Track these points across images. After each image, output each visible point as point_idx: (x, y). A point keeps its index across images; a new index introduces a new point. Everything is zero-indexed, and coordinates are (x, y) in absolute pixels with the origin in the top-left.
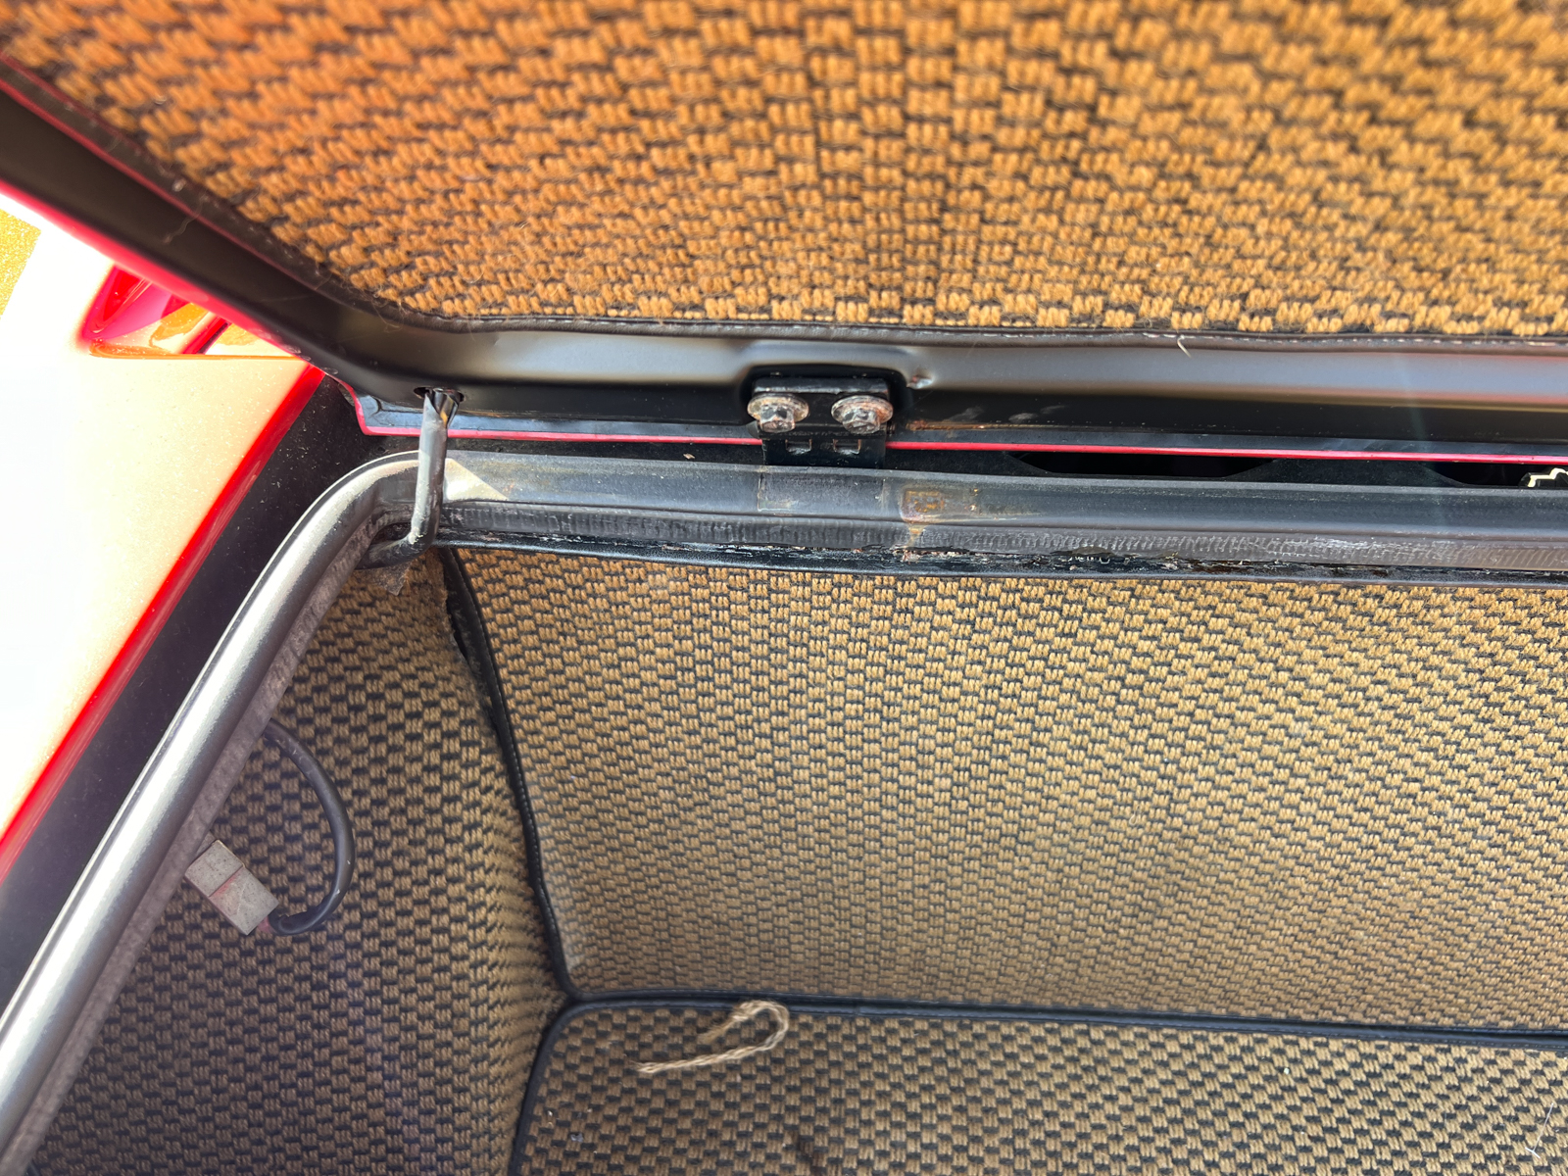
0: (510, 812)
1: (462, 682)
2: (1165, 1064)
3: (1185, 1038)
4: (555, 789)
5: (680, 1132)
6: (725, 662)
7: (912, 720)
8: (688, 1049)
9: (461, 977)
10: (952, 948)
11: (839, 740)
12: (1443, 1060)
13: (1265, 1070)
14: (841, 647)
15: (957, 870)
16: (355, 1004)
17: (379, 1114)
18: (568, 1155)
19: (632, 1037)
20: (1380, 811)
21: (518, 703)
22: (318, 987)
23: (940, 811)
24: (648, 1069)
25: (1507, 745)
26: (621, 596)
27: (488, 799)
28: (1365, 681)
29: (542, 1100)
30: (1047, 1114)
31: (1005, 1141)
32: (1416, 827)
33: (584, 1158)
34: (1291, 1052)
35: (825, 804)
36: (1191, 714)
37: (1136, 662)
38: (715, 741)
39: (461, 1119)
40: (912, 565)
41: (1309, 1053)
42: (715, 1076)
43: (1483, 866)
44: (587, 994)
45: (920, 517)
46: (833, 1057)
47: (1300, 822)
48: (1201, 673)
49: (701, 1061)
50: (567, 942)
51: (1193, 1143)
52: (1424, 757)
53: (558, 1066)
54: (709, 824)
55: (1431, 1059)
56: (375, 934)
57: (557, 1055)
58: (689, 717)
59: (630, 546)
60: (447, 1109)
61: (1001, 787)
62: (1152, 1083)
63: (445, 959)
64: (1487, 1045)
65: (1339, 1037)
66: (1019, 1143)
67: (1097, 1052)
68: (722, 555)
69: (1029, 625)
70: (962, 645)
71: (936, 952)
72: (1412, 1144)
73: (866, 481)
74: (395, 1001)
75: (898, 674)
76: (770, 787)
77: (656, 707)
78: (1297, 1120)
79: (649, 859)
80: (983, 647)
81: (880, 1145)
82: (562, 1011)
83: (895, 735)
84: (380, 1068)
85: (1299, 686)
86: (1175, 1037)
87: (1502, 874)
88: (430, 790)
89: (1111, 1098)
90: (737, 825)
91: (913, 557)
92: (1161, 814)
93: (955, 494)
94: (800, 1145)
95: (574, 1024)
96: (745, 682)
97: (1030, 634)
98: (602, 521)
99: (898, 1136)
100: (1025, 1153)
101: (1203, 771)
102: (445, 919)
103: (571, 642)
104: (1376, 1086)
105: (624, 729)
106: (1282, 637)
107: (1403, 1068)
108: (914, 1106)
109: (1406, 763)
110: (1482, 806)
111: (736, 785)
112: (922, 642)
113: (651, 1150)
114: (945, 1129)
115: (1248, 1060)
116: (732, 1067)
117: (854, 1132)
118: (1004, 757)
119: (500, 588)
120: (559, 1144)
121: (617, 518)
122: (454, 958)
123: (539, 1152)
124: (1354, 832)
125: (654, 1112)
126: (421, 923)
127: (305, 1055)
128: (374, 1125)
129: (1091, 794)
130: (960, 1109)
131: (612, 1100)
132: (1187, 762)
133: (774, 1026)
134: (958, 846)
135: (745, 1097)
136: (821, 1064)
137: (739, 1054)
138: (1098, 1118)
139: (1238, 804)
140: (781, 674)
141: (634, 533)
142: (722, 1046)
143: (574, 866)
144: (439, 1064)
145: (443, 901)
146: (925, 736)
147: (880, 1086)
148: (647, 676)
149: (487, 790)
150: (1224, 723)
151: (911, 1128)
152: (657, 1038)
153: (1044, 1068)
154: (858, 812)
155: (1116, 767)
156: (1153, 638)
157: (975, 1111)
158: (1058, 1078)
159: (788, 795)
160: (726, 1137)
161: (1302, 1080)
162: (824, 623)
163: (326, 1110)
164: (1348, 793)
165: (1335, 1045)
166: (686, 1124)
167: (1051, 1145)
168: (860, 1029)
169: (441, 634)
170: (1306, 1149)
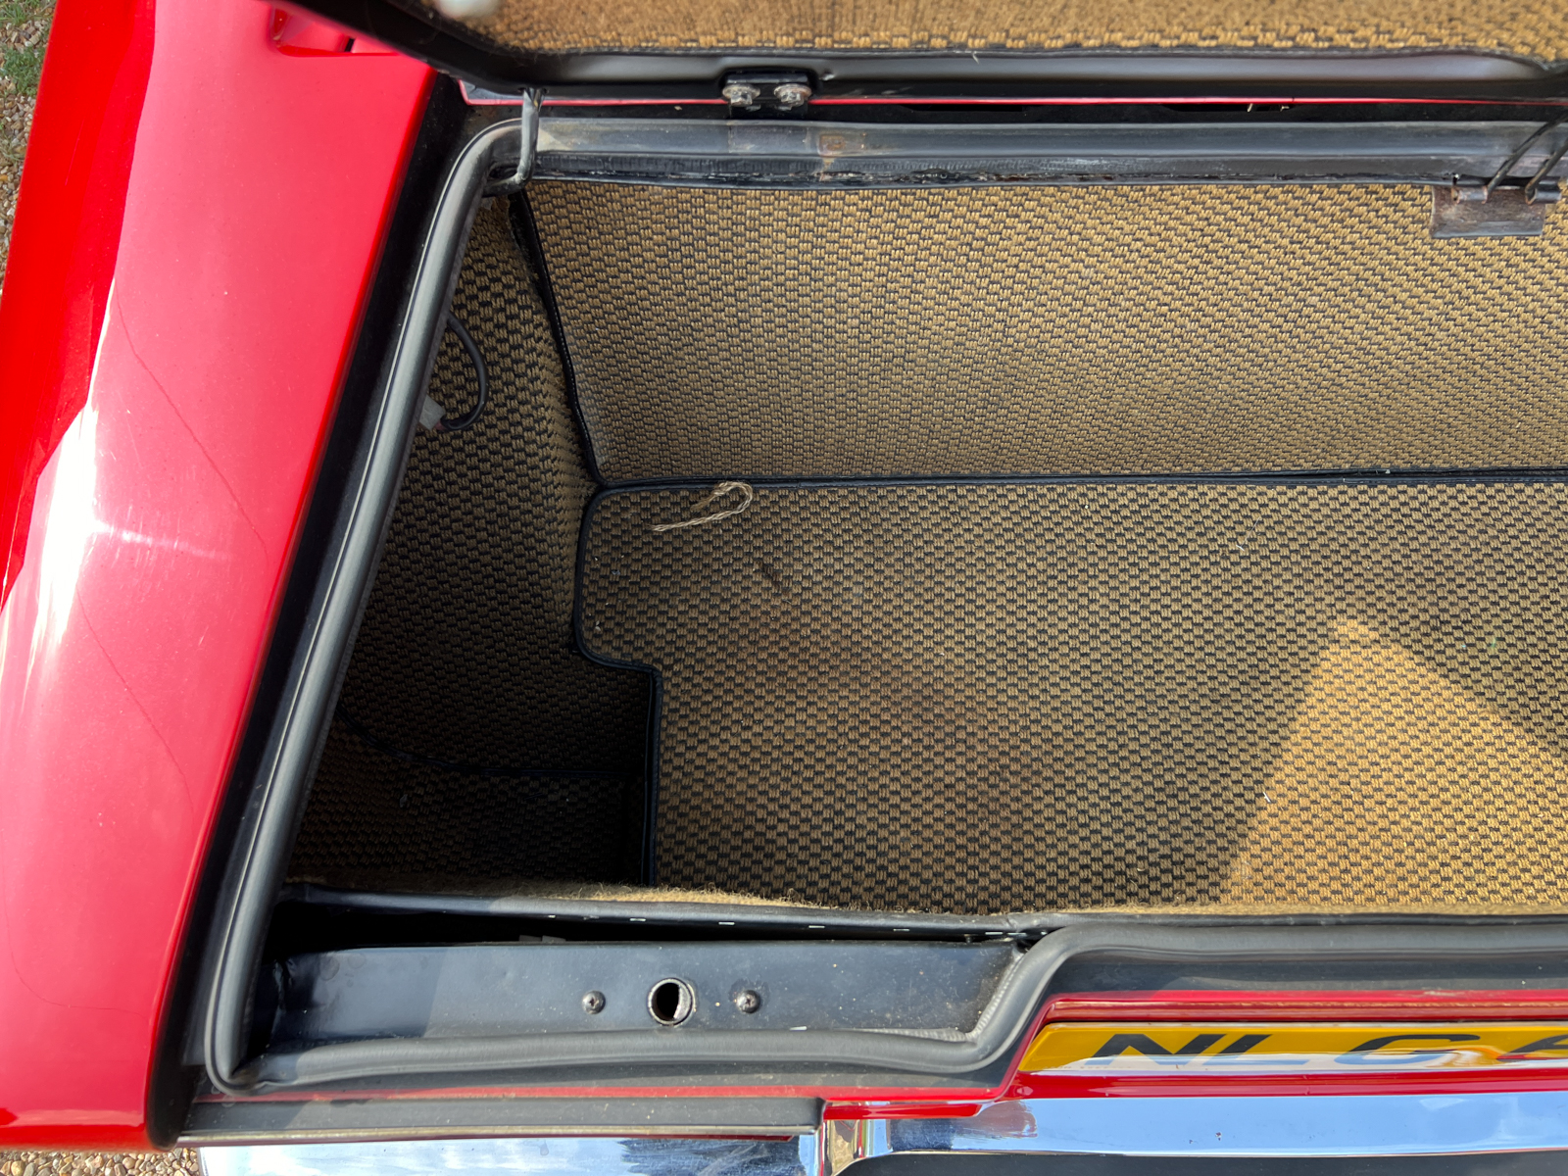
0: (555, 355)
1: (517, 264)
2: (1006, 508)
3: (1021, 490)
4: (584, 338)
5: (684, 566)
6: (702, 244)
7: (832, 279)
8: (684, 516)
9: (534, 467)
10: (863, 437)
11: (782, 295)
12: (1191, 494)
13: (1072, 507)
14: (782, 231)
15: (864, 382)
16: (464, 488)
17: (487, 558)
18: (611, 583)
19: (646, 510)
20: (1143, 326)
21: (558, 277)
22: (437, 478)
23: (852, 342)
24: (657, 528)
25: (1222, 278)
26: (630, 200)
27: (540, 346)
28: (1128, 239)
29: (590, 552)
30: (926, 542)
31: (898, 560)
32: (1167, 336)
33: (623, 584)
34: (1091, 494)
35: (774, 341)
36: (1016, 266)
37: (978, 233)
38: (696, 300)
39: (542, 559)
40: (826, 183)
41: (1103, 495)
42: (705, 531)
43: (1212, 360)
44: (611, 482)
45: (831, 153)
46: (783, 515)
47: (1092, 336)
48: (1022, 238)
49: (694, 522)
50: (596, 446)
51: (1020, 553)
52: (1170, 288)
53: (597, 530)
54: (693, 359)
55: (1183, 494)
56: (472, 442)
57: (595, 523)
58: (677, 284)
59: (648, 176)
60: (533, 553)
61: (893, 323)
62: (996, 519)
63: (522, 456)
64: (1222, 483)
65: (1125, 483)
66: (907, 560)
67: (961, 503)
68: (706, 180)
69: (908, 210)
70: (863, 226)
71: (852, 441)
72: (1163, 547)
73: (796, 129)
74: (492, 485)
75: (821, 247)
76: (735, 331)
77: (654, 277)
78: (1089, 536)
79: (652, 385)
80: (877, 227)
81: (816, 566)
82: (594, 496)
83: (820, 290)
84: (485, 529)
85: (1086, 244)
86: (1014, 490)
87: (1224, 365)
88: (500, 341)
89: (969, 530)
90: (713, 359)
91: (827, 178)
92: (999, 335)
93: (851, 138)
94: (765, 569)
95: (604, 503)
96: (716, 257)
97: (908, 216)
98: (631, 161)
99: (829, 560)
100: (911, 565)
101: (1027, 305)
102: (520, 429)
103: (594, 233)
104: (1144, 513)
105: (632, 294)
106: (1072, 212)
107: (1164, 501)
108: (838, 542)
109: (1158, 293)
110: (1209, 320)
111: (711, 331)
112: (837, 225)
113: (667, 578)
114: (859, 555)
115: (1062, 502)
116: (716, 525)
117: (800, 560)
118: (894, 302)
119: (546, 197)
120: (605, 577)
121: (640, 159)
122: (528, 455)
123: (592, 582)
124: (1126, 341)
125: (666, 555)
126: (503, 432)
127: (434, 523)
128: (485, 566)
129: (952, 324)
130: (869, 542)
131: (636, 549)
132: (1015, 299)
133: (743, 498)
134: (865, 365)
135: (726, 543)
136: (775, 520)
137: (720, 516)
138: (959, 542)
139: (1050, 326)
140: (741, 251)
141: (651, 168)
142: (707, 511)
143: (600, 393)
144: (525, 525)
145: (517, 416)
146: (840, 290)
147: (816, 531)
148: (648, 255)
149: (539, 339)
150: (1038, 272)
151: (836, 556)
152: (663, 510)
153: (925, 514)
154: (797, 346)
155: (968, 305)
156: (989, 216)
157: (878, 543)
158: (935, 519)
159: (748, 336)
160: (716, 567)
161: (1097, 512)
162: (770, 214)
163: (452, 557)
164: (1122, 315)
165: (1120, 489)
166: (689, 561)
167: (928, 560)
168: (801, 497)
169: (505, 231)
170: (1094, 553)
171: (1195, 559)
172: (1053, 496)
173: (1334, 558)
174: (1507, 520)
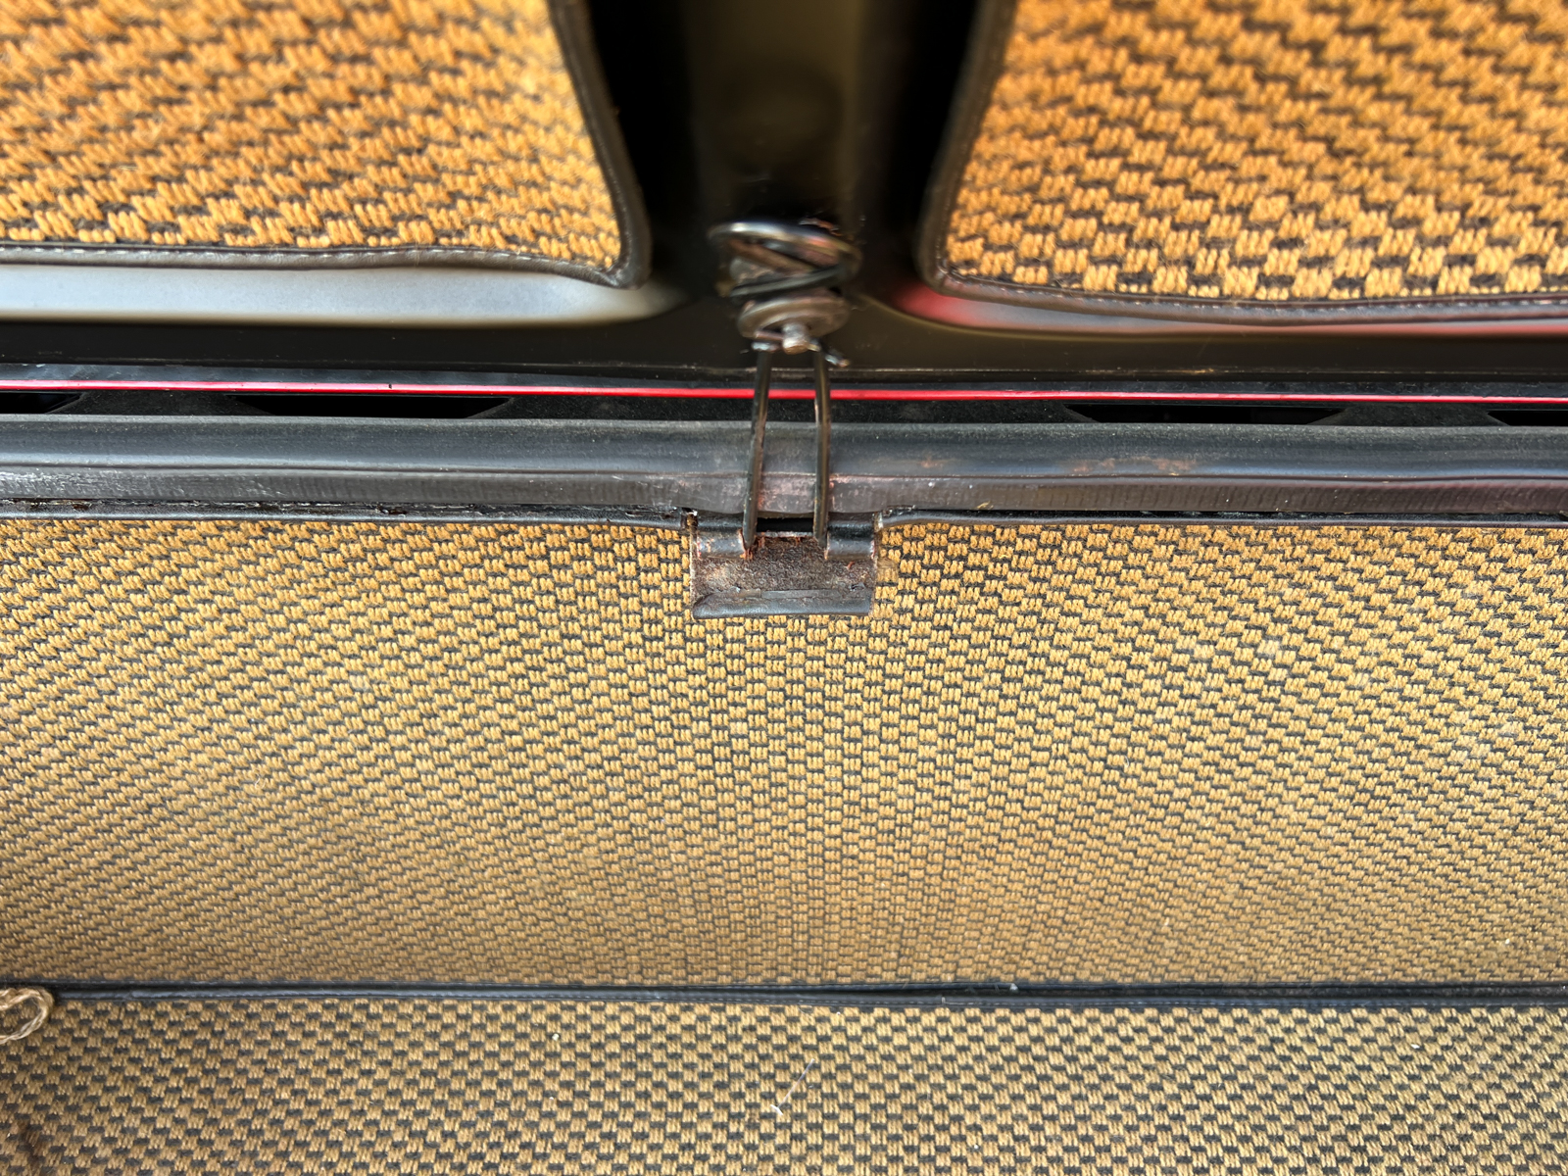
3: (463, 1009)
10: (186, 925)
12: (716, 1019)
13: (535, 1037)
15: (131, 844)
20: (499, 766)
23: (68, 782)
25: (577, 693)
28: (387, 631)
30: (295, 1093)
31: (242, 1123)
32: (544, 781)
36: (243, 671)
37: (145, 618)
41: (585, 1018)
43: (635, 818)
46: (91, 1044)
47: (427, 780)
48: (218, 628)
51: (437, 1114)
52: (506, 708)
55: (704, 1019)
61: (112, 755)
62: (415, 1055)
64: (762, 1002)
65: (616, 1000)
66: (256, 1124)
67: (370, 1027)
71: (174, 930)
78: (550, 1085)
81: (110, 1132)
85: (326, 638)
86: (453, 1008)
87: (659, 825)
92: (284, 776)
94: (26, 1135)
99: (132, 1121)
100: (259, 1133)
101: (297, 731)
104: (641, 1048)
106: (263, 586)
107: (674, 1029)
108: (159, 1091)
110: (596, 757)
114: (183, 1113)
115: (520, 1028)
117: (87, 1120)
118: (93, 724)
124: (486, 788)
129: (203, 758)
132: (274, 722)
133: (34, 1014)
134: (114, 818)
136: (75, 1051)
138: (348, 1093)
139: (352, 764)
147: (131, 1071)
150: (282, 680)
151: (148, 1113)
153: (309, 1045)
155: (208, 729)
156: (140, 591)
157: (221, 1093)
158: (321, 1054)
161: (571, 1045)
164: (455, 749)
165: (611, 1009)
167: (289, 1124)
168: (128, 1014)
170: (551, 1115)
171: (705, 1127)
172: (509, 1018)
173: (924, 1129)
174: (1194, 1069)
